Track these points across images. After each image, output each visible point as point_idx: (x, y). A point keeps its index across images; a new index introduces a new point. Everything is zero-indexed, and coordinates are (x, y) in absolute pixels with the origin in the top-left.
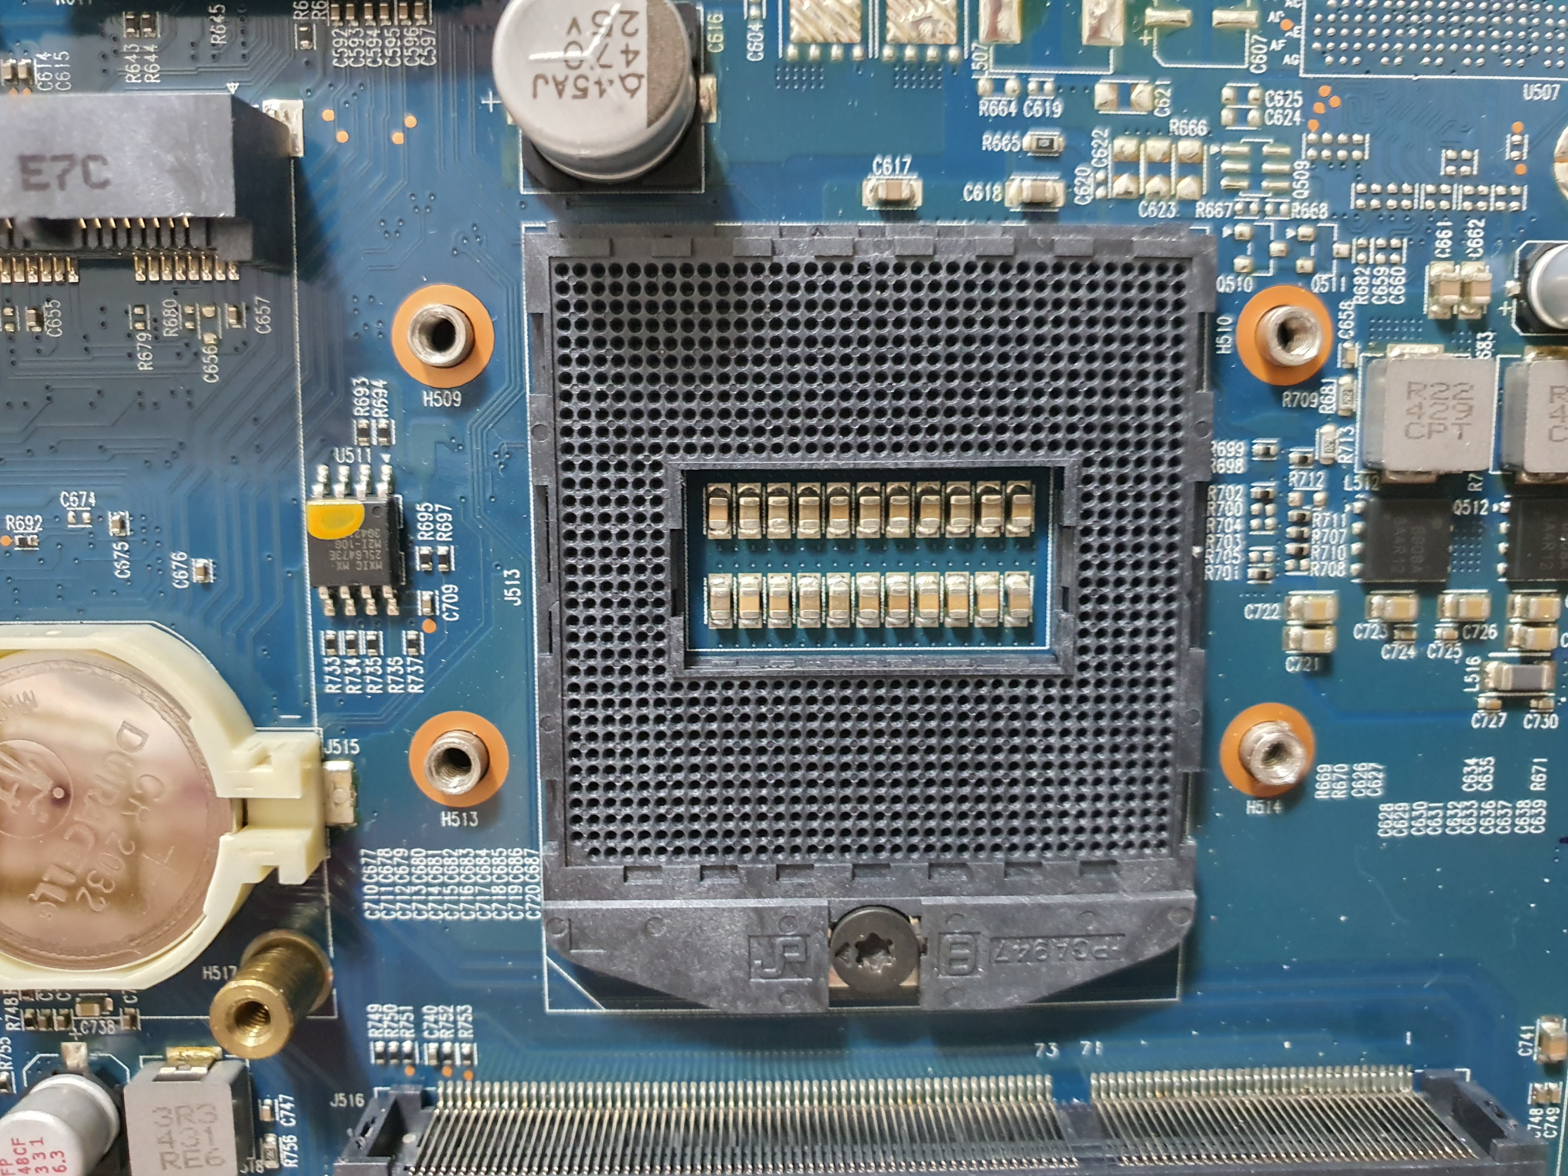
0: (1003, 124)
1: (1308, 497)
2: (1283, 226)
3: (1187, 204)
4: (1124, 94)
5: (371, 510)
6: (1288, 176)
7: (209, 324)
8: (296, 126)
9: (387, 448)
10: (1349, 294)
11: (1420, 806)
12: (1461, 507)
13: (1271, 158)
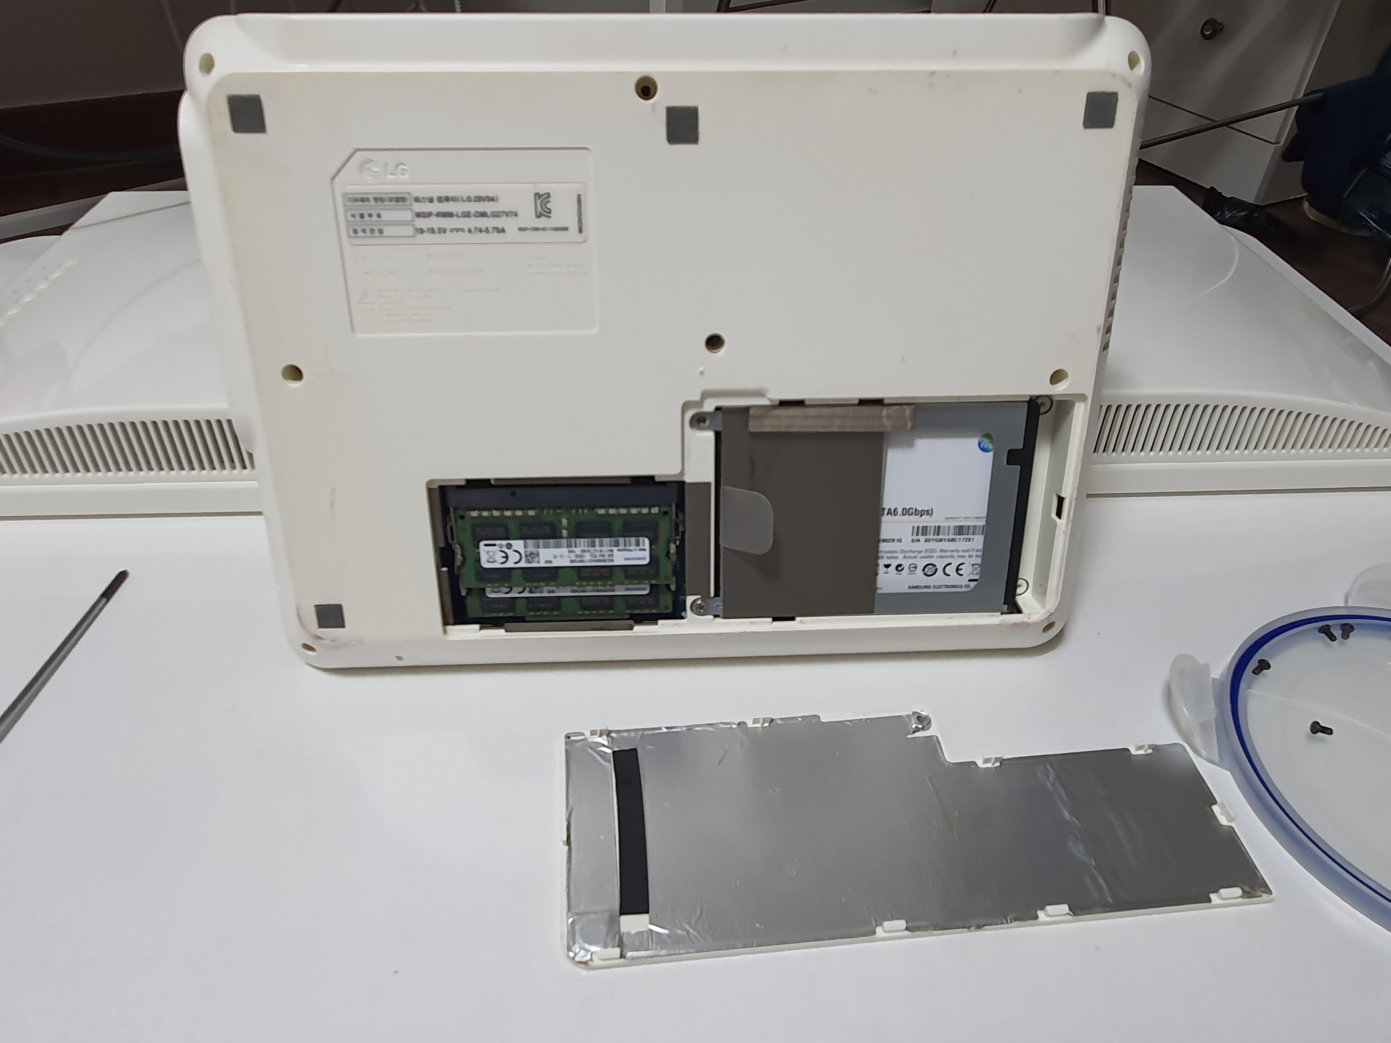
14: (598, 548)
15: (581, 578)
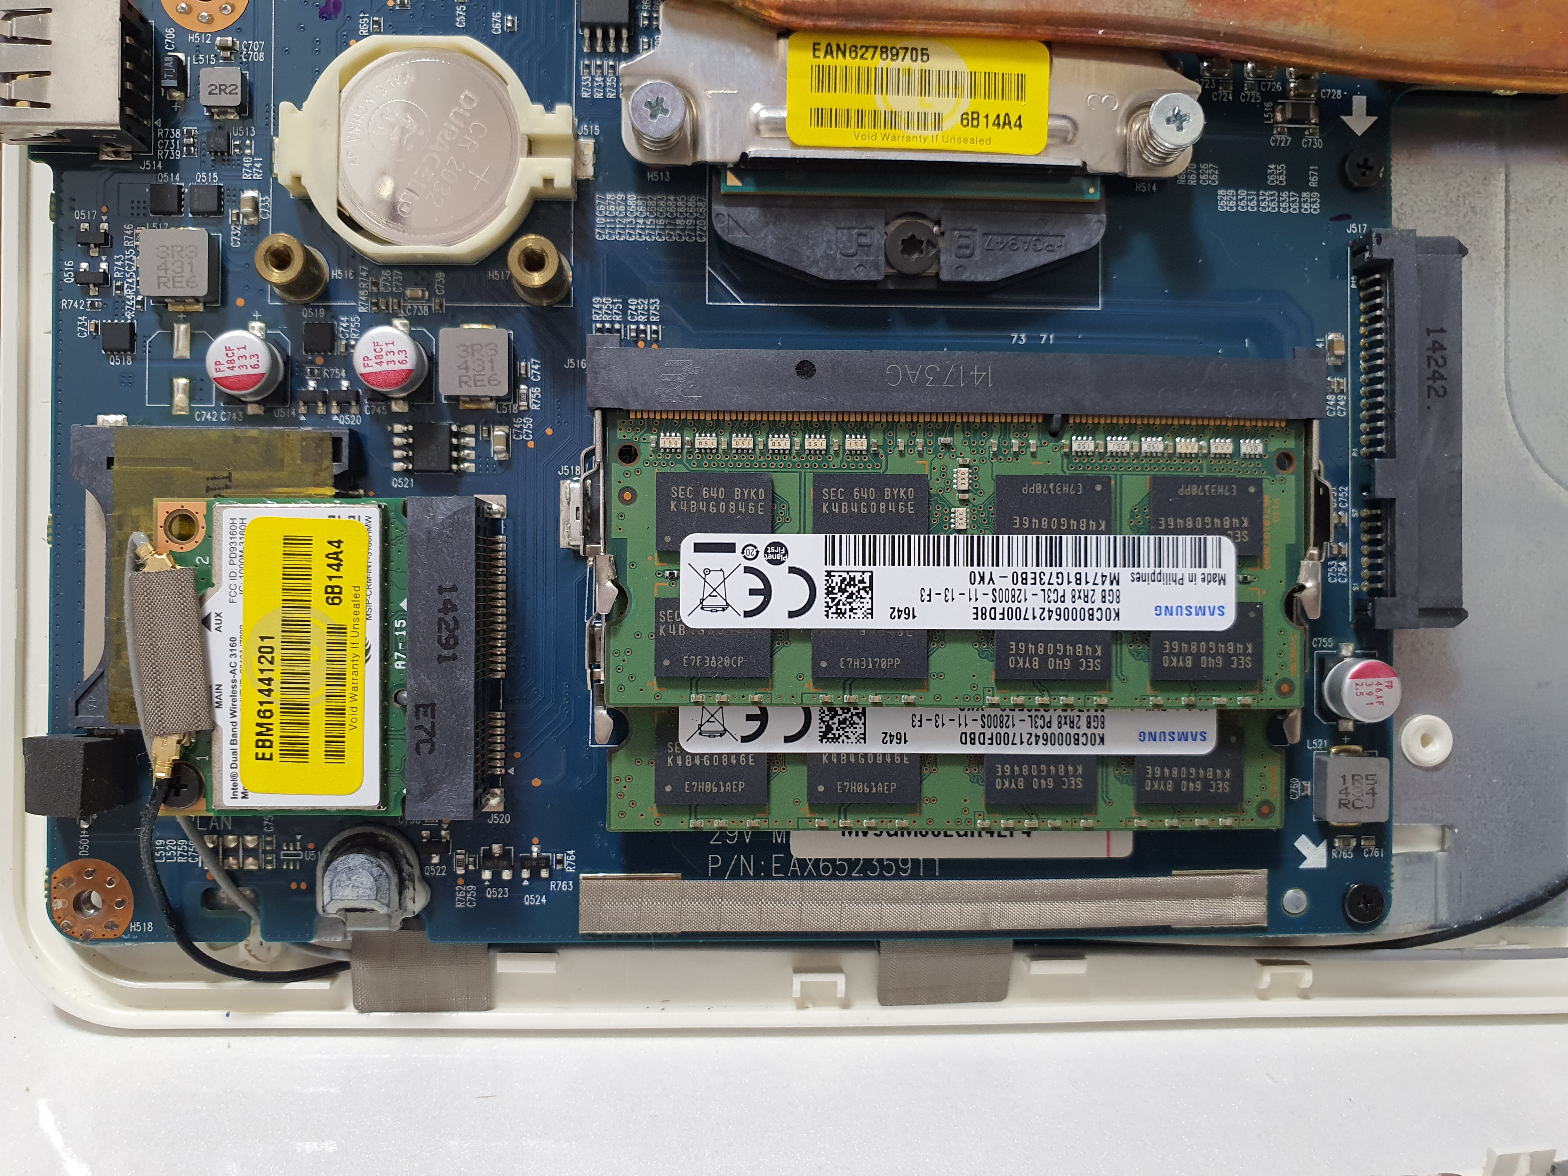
11: (1242, 193)
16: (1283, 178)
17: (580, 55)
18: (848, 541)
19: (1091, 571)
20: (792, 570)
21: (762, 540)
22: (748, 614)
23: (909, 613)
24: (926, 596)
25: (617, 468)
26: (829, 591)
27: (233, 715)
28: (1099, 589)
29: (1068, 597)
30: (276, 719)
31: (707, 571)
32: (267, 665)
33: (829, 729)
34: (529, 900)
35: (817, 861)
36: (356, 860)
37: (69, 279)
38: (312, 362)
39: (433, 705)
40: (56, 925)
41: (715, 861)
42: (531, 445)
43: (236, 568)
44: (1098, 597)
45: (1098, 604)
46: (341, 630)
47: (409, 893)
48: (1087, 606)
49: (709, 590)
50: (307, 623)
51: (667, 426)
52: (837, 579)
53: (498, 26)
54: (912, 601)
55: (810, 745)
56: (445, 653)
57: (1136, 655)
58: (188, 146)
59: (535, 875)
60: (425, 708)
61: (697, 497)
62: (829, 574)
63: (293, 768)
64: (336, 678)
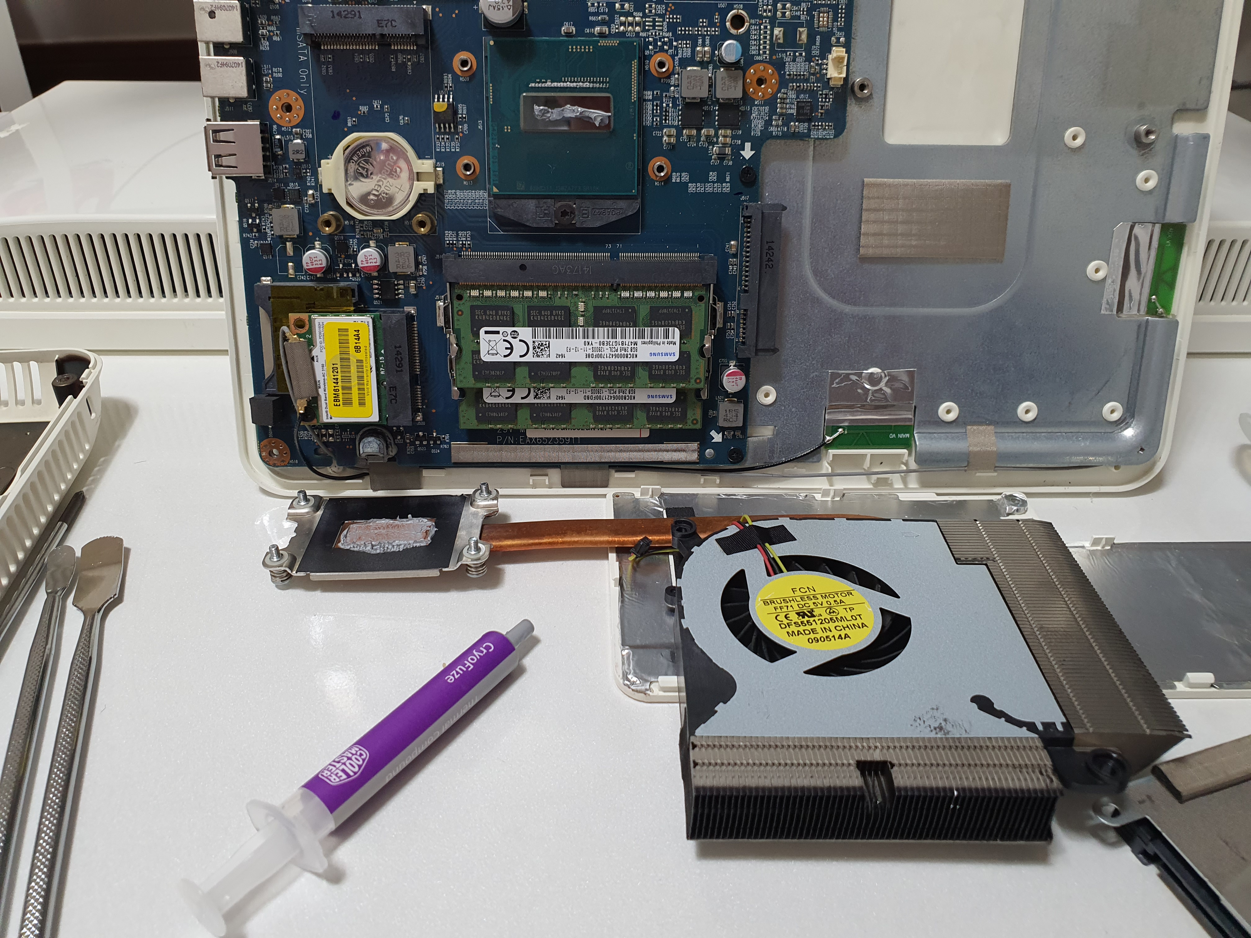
0: (594, 14)
1: (668, 105)
2: (660, 39)
3: (637, 33)
4: (622, 6)
5: (449, 104)
6: (662, 26)
7: (409, 60)
8: (430, 12)
9: (452, 91)
10: (677, 55)
11: (699, 184)
12: (706, 108)
13: (658, 22)
14: (619, 340)
15: (598, 378)
16: (715, 178)
17: (436, 133)
18: (540, 330)
19: (627, 340)
20: (520, 341)
21: (509, 330)
22: (505, 356)
23: (563, 356)
24: (569, 350)
25: (456, 302)
26: (534, 348)
27: (325, 390)
28: (630, 347)
29: (619, 350)
30: (340, 392)
31: (490, 341)
32: (336, 374)
33: (537, 394)
34: (433, 451)
35: (536, 438)
36: (371, 439)
37: (245, 226)
38: (340, 257)
39: (395, 387)
40: (263, 461)
41: (499, 438)
42: (424, 288)
43: (322, 340)
44: (629, 350)
45: (630, 352)
46: (361, 361)
47: (390, 449)
48: (626, 353)
49: (491, 348)
50: (349, 359)
51: (474, 288)
52: (537, 344)
53: (402, 121)
54: (564, 352)
55: (531, 400)
56: (399, 369)
57: (644, 370)
58: (286, 173)
59: (435, 443)
60: (393, 388)
61: (485, 314)
62: (534, 342)
63: (347, 409)
64: (361, 378)
